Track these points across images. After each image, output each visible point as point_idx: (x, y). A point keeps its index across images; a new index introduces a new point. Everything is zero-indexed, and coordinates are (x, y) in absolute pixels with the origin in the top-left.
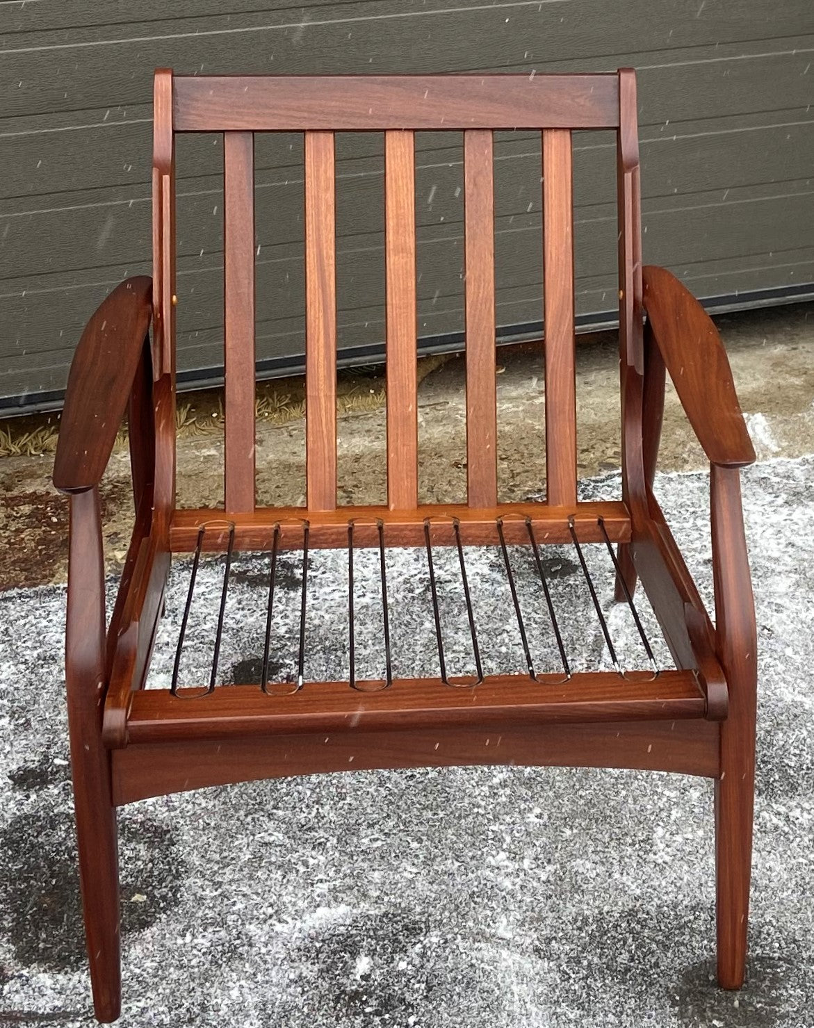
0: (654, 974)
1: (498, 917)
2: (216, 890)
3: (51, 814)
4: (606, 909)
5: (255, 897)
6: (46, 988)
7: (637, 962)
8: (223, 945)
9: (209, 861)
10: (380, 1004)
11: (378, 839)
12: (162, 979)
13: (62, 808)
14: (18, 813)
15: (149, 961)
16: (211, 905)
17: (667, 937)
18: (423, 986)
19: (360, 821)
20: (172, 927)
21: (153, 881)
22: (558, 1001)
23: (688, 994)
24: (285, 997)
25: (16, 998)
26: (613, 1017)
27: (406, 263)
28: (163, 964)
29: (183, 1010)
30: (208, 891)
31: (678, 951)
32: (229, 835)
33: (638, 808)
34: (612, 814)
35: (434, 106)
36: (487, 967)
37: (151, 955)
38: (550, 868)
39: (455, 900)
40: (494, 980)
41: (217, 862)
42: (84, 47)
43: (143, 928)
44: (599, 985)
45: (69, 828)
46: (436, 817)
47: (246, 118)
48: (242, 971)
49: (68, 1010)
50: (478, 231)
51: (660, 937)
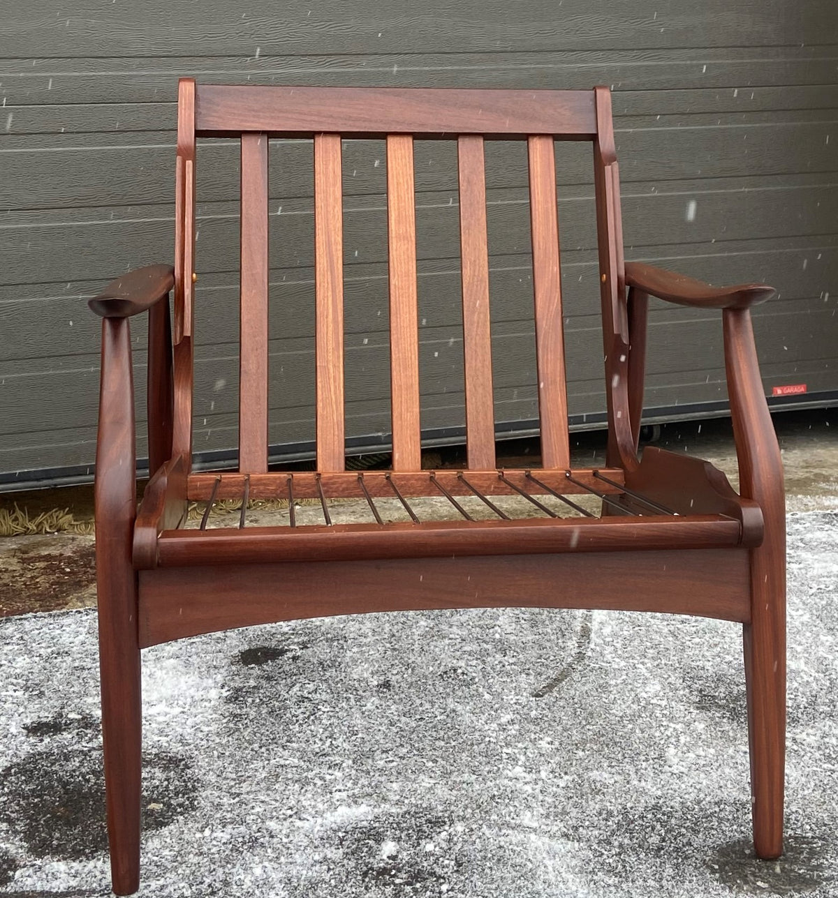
0: (687, 850)
1: (522, 812)
2: (234, 799)
3: (65, 751)
4: (629, 805)
5: (273, 802)
6: (60, 873)
7: (668, 842)
8: (243, 837)
9: (226, 779)
10: (411, 876)
11: (393, 761)
12: (181, 864)
13: (76, 747)
14: (31, 752)
15: (168, 850)
16: (229, 809)
17: (695, 824)
18: (453, 863)
19: (373, 749)
20: (190, 826)
21: (169, 794)
22: (594, 872)
23: (726, 863)
24: (310, 873)
25: (29, 881)
26: (652, 882)
27: (408, 249)
28: (183, 852)
29: (205, 886)
30: (225, 799)
31: (709, 833)
32: (244, 761)
33: (646, 736)
34: (622, 740)
35: (431, 113)
36: (515, 848)
37: (170, 846)
38: (566, 777)
39: (477, 801)
40: (525, 857)
41: (234, 780)
42: (109, 150)
43: (161, 828)
44: (634, 860)
45: (83, 760)
46: (448, 745)
47: (262, 120)
48: (264, 855)
49: (84, 888)
50: (473, 222)
51: (689, 824)
